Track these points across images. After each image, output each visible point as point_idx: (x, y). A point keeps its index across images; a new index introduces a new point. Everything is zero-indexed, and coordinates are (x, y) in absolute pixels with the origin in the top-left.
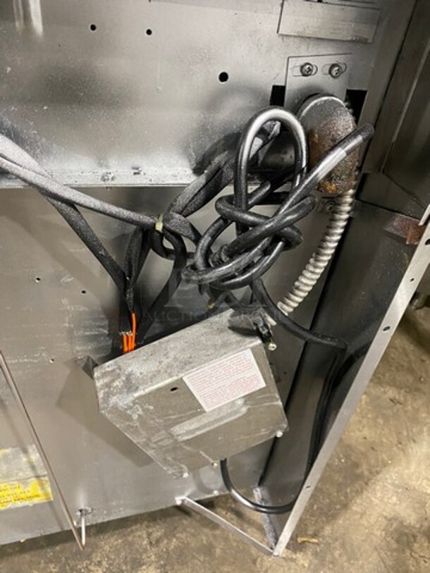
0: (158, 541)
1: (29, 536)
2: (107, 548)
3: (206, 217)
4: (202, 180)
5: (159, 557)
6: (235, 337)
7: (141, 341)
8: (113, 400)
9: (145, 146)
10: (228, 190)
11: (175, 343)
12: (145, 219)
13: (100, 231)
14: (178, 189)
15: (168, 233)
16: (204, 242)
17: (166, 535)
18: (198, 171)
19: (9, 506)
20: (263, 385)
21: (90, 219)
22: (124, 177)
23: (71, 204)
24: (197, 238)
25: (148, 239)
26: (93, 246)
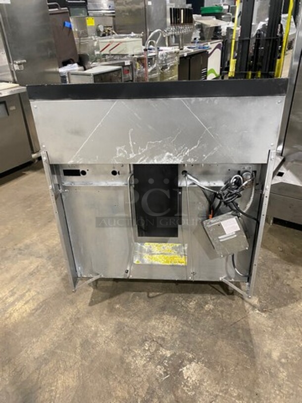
0: (213, 299)
1: (178, 279)
2: (197, 297)
3: (226, 192)
4: (225, 185)
5: (213, 303)
6: (232, 216)
7: (213, 217)
8: (207, 226)
9: (216, 180)
10: (229, 187)
11: (220, 217)
12: (216, 192)
13: (208, 194)
14: (221, 187)
15: (219, 194)
16: (225, 195)
17: (216, 299)
18: (225, 184)
19: (176, 264)
20: (239, 229)
21: (207, 192)
22: (212, 184)
23: (204, 189)
24: (224, 194)
25: (216, 195)
26: (206, 196)
